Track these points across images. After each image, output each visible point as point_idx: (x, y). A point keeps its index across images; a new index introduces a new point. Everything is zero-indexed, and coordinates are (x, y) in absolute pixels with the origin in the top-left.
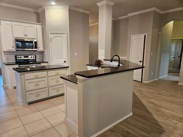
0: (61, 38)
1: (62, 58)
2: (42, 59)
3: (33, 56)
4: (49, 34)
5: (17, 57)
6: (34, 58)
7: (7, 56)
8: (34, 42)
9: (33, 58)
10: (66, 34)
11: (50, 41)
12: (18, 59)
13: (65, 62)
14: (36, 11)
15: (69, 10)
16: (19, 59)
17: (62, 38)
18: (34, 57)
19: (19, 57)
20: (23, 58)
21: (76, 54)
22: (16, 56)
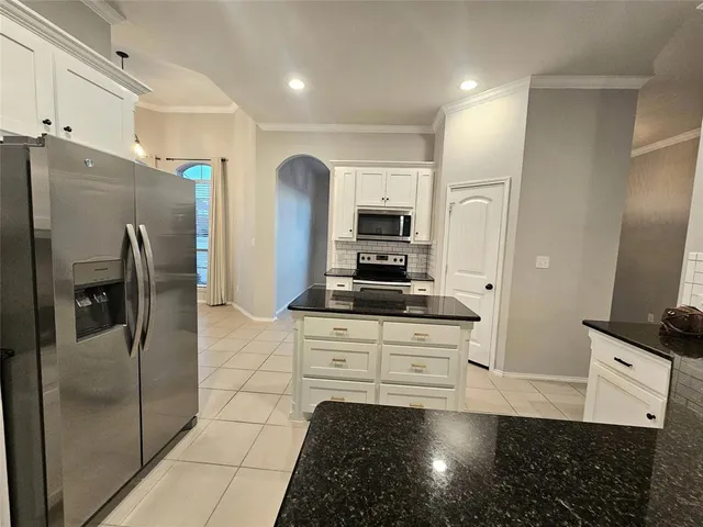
0: (486, 202)
1: (480, 273)
2: (424, 266)
3: (399, 258)
4: (449, 189)
5: (361, 255)
6: (403, 264)
7: (341, 252)
8: (402, 218)
9: (398, 263)
10: (508, 182)
11: (447, 212)
12: (361, 261)
13: (489, 287)
14: (426, 130)
15: (532, 92)
16: (366, 261)
17: (490, 200)
18: (401, 260)
19: (366, 256)
20: (374, 261)
21: (543, 262)
22: (359, 254)
